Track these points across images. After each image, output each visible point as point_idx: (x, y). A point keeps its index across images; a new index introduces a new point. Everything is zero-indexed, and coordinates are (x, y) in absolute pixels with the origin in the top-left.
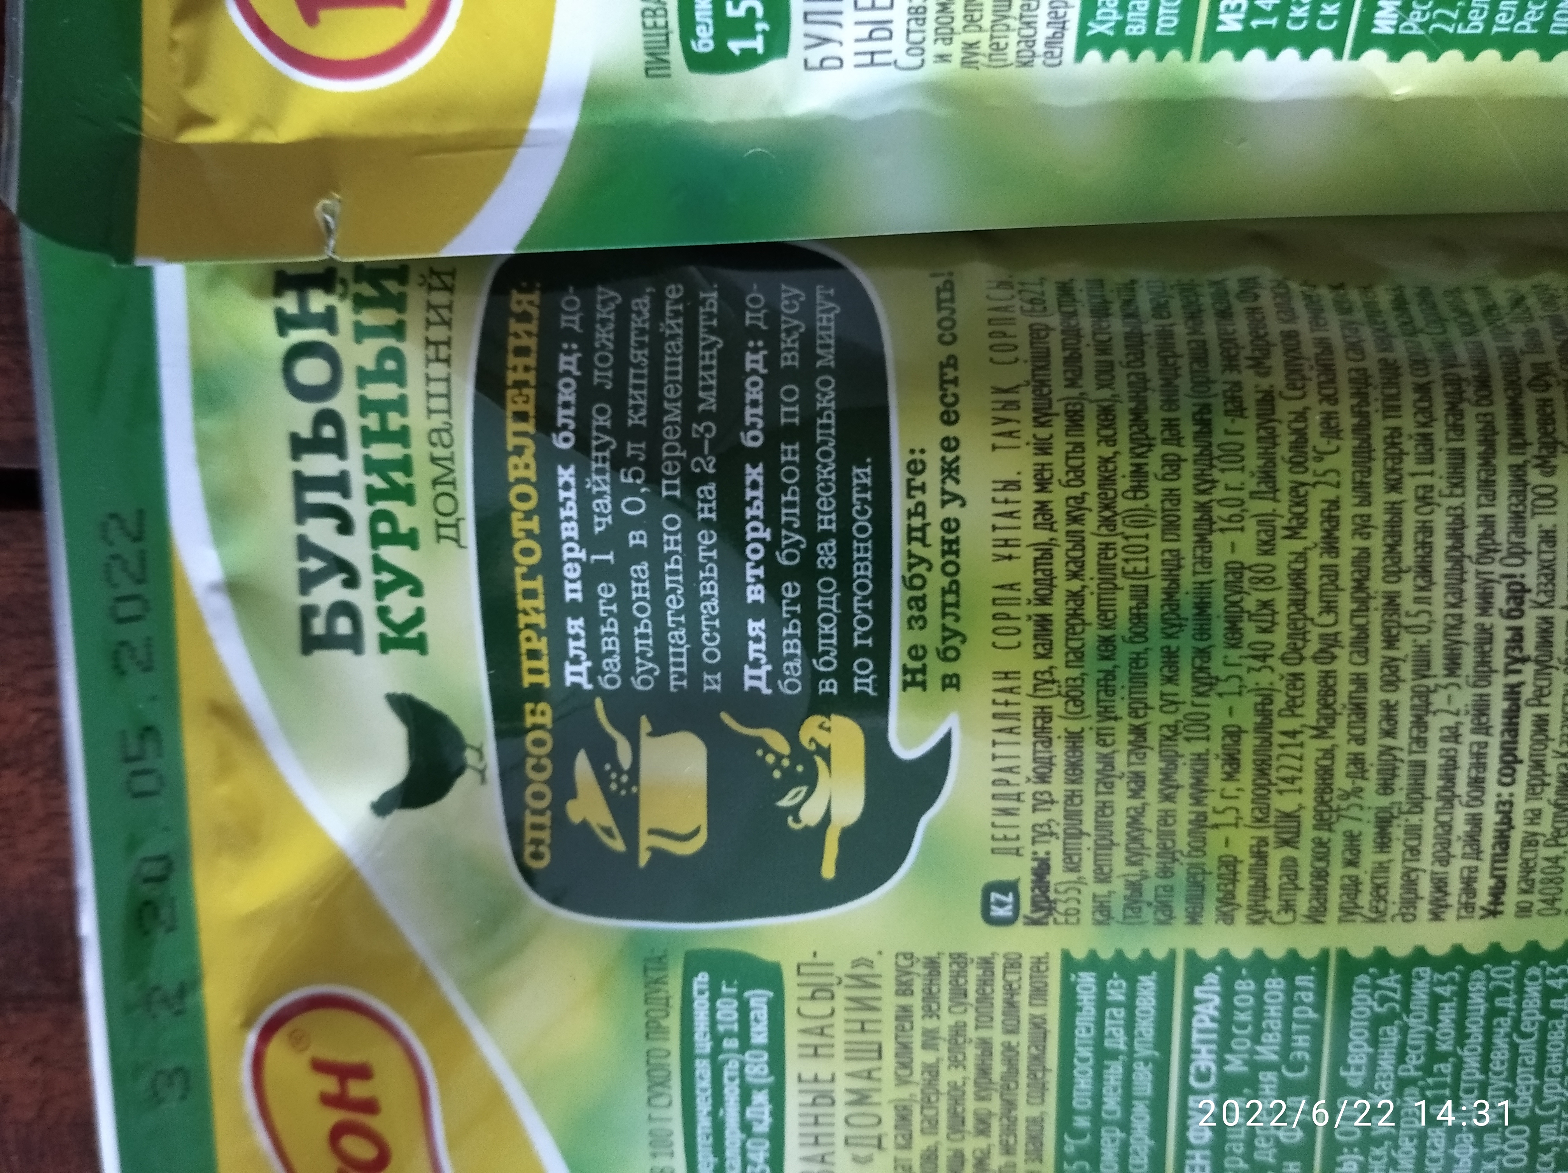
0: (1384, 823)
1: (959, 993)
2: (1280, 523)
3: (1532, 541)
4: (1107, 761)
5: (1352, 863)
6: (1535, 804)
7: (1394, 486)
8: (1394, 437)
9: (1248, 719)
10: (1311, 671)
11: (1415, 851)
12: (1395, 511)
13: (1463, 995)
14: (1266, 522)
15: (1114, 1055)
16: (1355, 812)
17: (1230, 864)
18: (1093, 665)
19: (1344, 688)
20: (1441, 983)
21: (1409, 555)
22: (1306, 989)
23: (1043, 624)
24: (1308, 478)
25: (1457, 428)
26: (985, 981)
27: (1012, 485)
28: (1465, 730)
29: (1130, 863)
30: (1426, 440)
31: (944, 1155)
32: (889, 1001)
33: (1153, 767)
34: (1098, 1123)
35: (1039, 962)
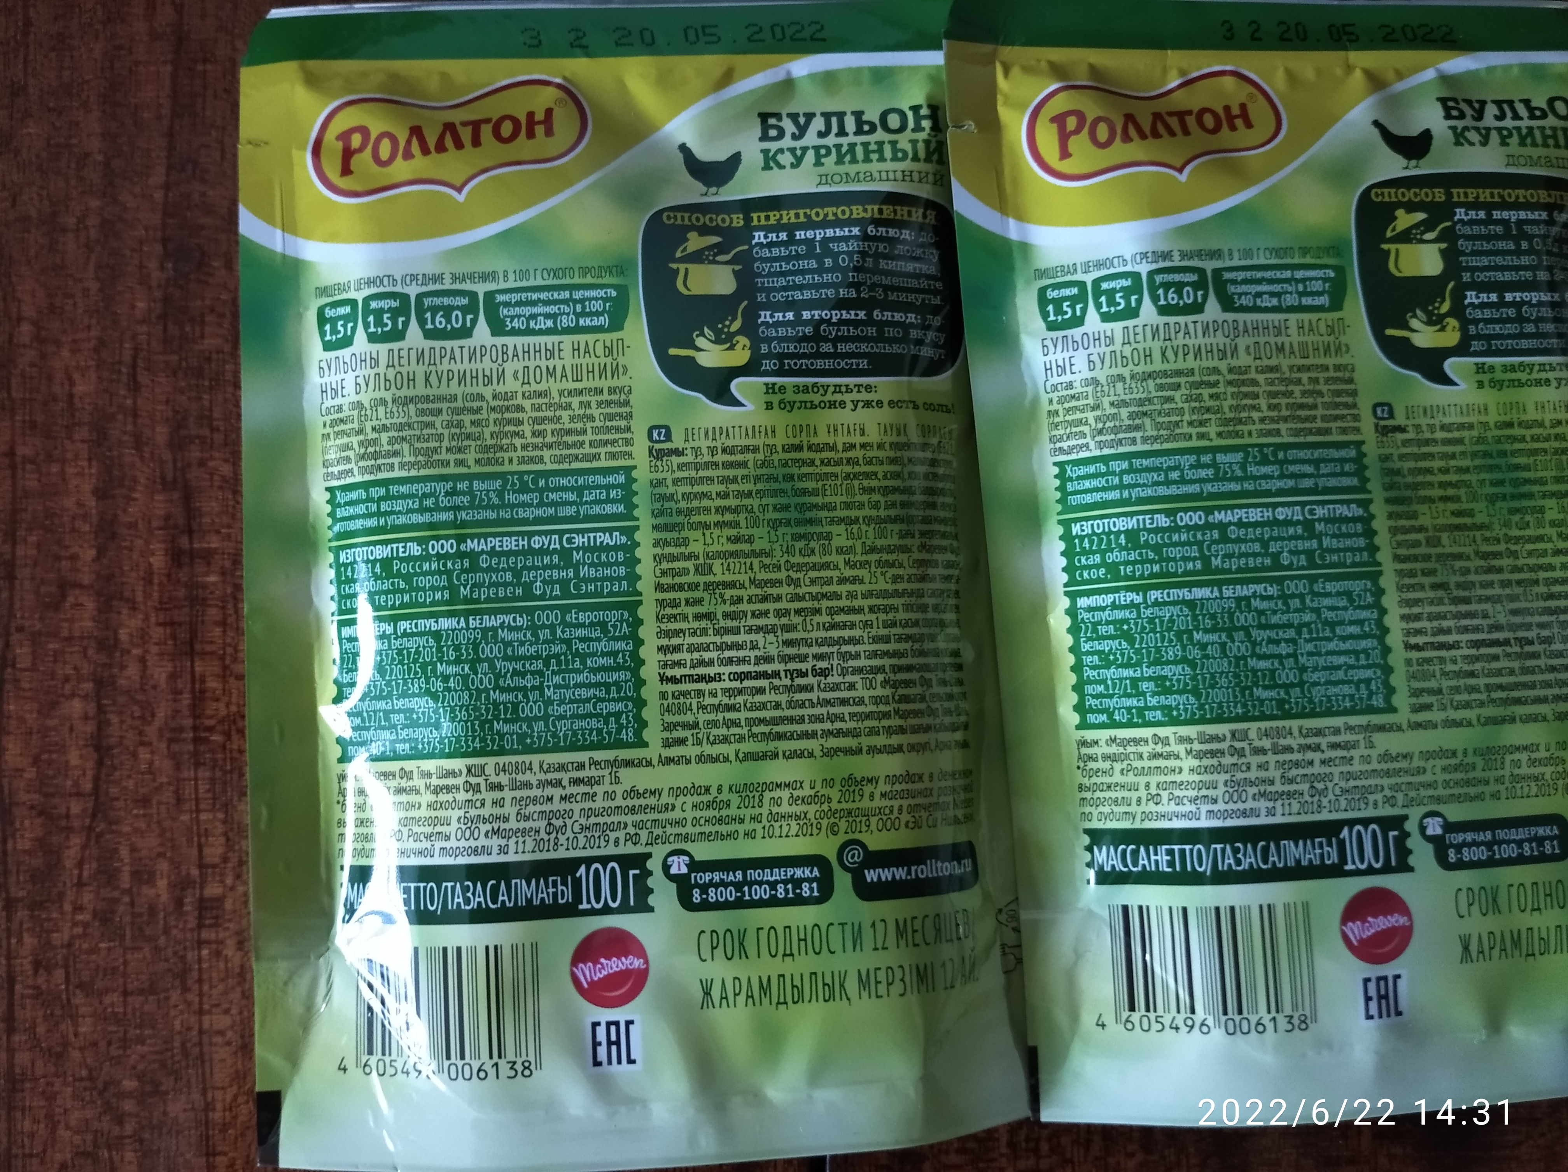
0: (709, 616)
1: (611, 417)
2: (852, 557)
3: (850, 678)
4: (734, 480)
5: (687, 602)
6: (719, 693)
7: (871, 609)
8: (893, 608)
9: (758, 546)
10: (782, 575)
11: (694, 634)
12: (860, 610)
13: (618, 668)
14: (851, 550)
15: (580, 495)
17: (685, 542)
18: (781, 471)
19: (774, 591)
20: (624, 656)
21: (840, 618)
22: (620, 586)
23: (799, 448)
24: (873, 569)
25: (900, 639)
26: (618, 429)
27: (863, 434)
28: (757, 653)
29: (683, 495)
30: (894, 624)
31: (520, 415)
32: (605, 384)
33: (732, 502)
34: (541, 491)
35: (630, 455)
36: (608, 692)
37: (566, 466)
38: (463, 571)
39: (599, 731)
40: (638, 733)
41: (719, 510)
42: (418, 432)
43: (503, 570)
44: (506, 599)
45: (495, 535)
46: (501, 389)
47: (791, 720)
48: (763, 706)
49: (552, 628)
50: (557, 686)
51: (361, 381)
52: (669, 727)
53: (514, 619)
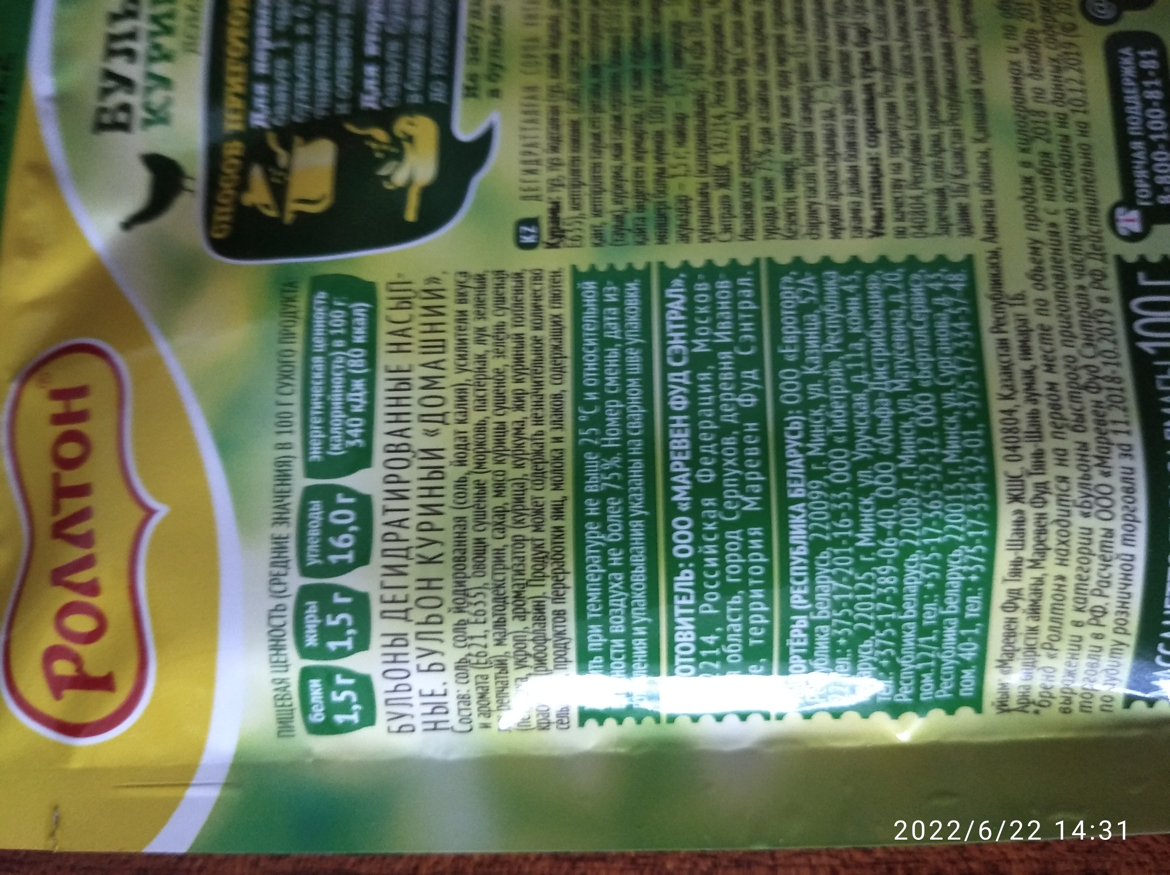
0: (789, 171)
1: (500, 299)
4: (597, 137)
5: (769, 198)
9: (689, 107)
10: (730, 80)
11: (813, 190)
13: (863, 292)
15: (611, 343)
16: (768, 165)
17: (684, 201)
19: (753, 90)
20: (846, 283)
21: (789, 13)
22: (746, 287)
26: (519, 290)
28: (839, 112)
29: (617, 203)
31: (491, 427)
32: (451, 307)
33: (628, 140)
34: (604, 397)
35: (556, 274)
36: (897, 305)
37: (568, 363)
38: (720, 507)
39: (954, 318)
40: (955, 267)
41: (639, 154)
42: (509, 574)
43: (719, 448)
44: (763, 445)
45: (667, 462)
46: (450, 454)
47: (930, 72)
48: (913, 105)
49: (806, 380)
50: (892, 374)
51: (425, 663)
52: (944, 227)
53: (794, 433)
